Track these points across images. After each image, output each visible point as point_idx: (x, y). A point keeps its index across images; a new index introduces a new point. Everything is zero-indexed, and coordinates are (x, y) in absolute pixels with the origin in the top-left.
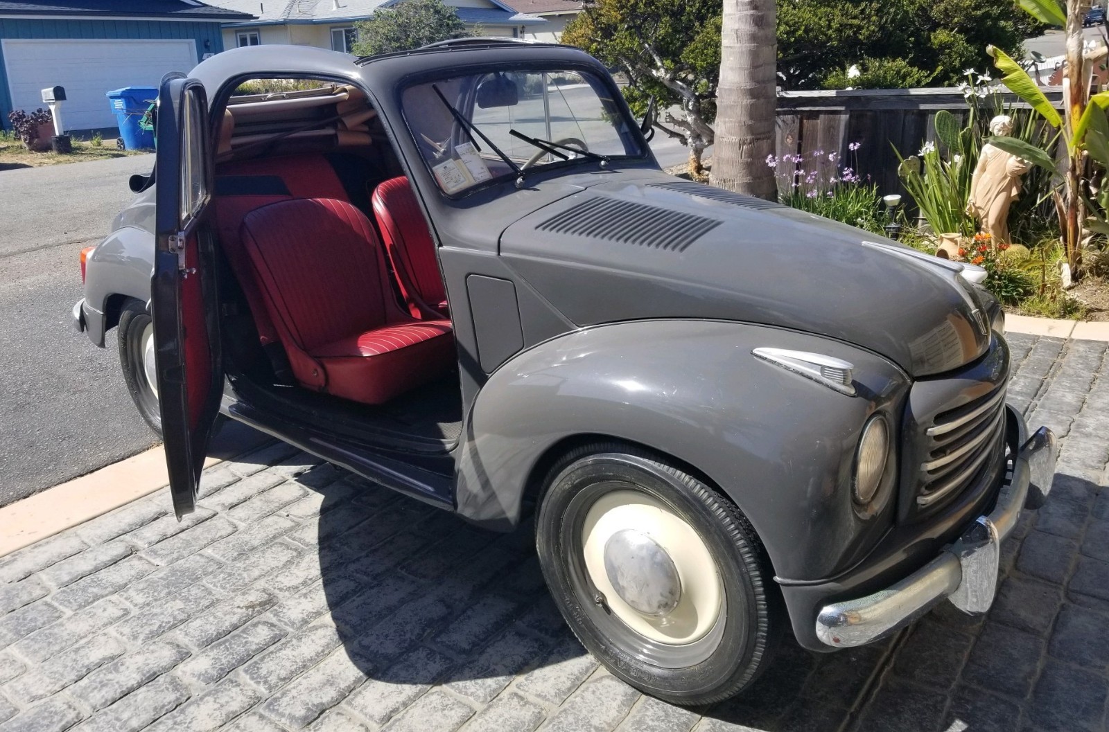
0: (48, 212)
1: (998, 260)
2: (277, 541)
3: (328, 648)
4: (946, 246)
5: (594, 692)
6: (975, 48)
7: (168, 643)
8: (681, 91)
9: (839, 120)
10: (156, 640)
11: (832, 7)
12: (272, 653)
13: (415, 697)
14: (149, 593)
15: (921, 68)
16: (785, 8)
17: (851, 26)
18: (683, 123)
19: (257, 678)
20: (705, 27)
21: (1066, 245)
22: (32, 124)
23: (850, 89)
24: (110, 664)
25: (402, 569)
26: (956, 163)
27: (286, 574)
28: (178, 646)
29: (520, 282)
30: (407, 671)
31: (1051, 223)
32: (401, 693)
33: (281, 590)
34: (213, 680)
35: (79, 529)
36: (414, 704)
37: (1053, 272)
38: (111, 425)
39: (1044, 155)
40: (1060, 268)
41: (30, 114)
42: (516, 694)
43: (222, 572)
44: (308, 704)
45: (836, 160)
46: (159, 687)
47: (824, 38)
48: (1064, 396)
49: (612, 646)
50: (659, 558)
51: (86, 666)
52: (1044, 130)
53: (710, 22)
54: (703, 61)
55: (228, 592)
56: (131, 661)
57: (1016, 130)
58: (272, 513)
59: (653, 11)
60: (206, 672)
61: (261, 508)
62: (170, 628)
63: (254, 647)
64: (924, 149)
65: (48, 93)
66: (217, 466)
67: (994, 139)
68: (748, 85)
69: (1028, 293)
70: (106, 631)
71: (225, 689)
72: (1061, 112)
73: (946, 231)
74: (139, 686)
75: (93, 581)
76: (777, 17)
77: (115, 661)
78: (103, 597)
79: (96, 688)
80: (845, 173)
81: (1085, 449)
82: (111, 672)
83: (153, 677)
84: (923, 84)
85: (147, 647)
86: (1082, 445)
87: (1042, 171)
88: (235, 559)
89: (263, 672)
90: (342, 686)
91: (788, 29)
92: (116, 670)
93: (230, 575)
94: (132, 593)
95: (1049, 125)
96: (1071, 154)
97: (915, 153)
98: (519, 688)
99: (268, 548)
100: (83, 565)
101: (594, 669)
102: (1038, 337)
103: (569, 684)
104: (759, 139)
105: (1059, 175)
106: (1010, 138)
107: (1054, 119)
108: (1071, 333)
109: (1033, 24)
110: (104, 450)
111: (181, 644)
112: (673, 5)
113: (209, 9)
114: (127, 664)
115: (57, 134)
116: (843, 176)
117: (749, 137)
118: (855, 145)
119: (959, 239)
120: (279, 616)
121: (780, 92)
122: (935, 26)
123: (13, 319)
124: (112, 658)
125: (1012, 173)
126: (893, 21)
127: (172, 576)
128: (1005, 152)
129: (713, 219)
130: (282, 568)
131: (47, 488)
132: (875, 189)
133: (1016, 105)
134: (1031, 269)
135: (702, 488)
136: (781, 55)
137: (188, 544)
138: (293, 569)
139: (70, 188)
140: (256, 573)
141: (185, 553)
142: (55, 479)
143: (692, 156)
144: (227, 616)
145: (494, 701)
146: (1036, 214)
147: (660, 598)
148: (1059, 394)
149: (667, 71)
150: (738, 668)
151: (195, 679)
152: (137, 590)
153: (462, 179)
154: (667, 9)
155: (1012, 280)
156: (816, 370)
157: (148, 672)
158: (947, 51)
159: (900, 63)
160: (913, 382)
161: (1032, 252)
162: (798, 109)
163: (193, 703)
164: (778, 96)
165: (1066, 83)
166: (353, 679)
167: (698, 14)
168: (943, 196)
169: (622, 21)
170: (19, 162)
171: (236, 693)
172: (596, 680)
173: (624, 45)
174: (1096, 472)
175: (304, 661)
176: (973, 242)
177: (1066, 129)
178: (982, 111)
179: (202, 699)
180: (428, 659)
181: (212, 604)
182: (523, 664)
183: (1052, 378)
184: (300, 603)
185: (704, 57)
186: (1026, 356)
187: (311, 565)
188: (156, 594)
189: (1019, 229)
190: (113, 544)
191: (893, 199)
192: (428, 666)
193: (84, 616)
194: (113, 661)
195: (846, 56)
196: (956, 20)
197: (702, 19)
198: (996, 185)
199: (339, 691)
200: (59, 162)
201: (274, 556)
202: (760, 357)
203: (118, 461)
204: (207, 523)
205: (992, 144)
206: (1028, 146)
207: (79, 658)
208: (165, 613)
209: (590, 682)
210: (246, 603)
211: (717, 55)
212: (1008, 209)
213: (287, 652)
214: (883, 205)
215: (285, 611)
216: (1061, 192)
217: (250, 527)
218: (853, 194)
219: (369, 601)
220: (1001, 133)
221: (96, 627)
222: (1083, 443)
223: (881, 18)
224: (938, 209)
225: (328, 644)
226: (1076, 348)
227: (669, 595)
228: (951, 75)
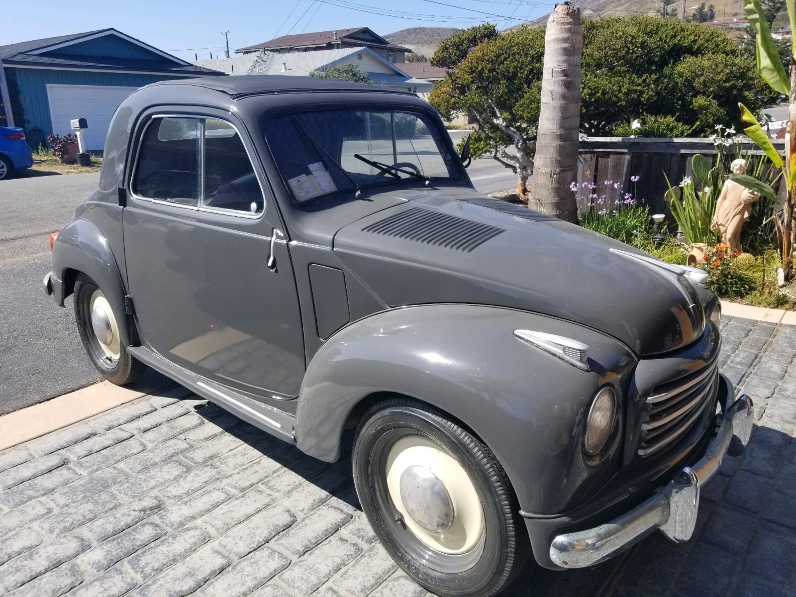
0: (62, 207)
1: (731, 264)
2: (173, 459)
3: (195, 545)
4: (695, 252)
5: (391, 589)
6: (724, 110)
7: (75, 537)
8: (513, 134)
9: (624, 159)
10: (67, 534)
11: (623, 77)
12: (151, 548)
13: (253, 588)
14: (69, 497)
15: (684, 123)
16: (588, 77)
17: (636, 91)
18: (514, 158)
19: (136, 568)
20: (531, 89)
21: (782, 255)
22: (63, 145)
23: (633, 137)
24: (27, 553)
25: (262, 484)
26: (706, 193)
27: (175, 485)
28: (82, 540)
29: (349, 271)
30: (252, 566)
31: (772, 238)
32: (244, 585)
33: (168, 497)
34: (103, 568)
35: (29, 445)
36: (252, 594)
37: (772, 274)
38: (70, 365)
39: (769, 188)
40: (776, 271)
41: (63, 137)
42: (331, 589)
43: (127, 482)
44: (171, 591)
45: (619, 188)
46: (61, 573)
47: (616, 99)
48: (772, 367)
49: (406, 554)
50: (437, 488)
51: (9, 554)
52: (771, 171)
53: (535, 84)
54: (529, 113)
55: (129, 498)
56: (45, 550)
57: (750, 170)
58: (174, 437)
59: (494, 76)
60: (99, 561)
61: (167, 432)
62: (79, 525)
63: (139, 543)
64: (683, 182)
65: (75, 123)
66: (141, 399)
67: (733, 176)
68: (559, 131)
69: (752, 289)
70: (30, 526)
71: (111, 576)
72: (784, 158)
73: (695, 242)
74: (46, 571)
75: (30, 485)
76: (582, 83)
77: (32, 550)
78: (35, 498)
79: (11, 573)
80: (626, 197)
81: (784, 408)
82: (26, 560)
83: (58, 564)
84: (685, 134)
85: (58, 540)
86: (782, 405)
87: (768, 200)
88: (139, 472)
89: (142, 563)
90: (200, 577)
91: (590, 91)
92: (31, 557)
93: (133, 484)
94: (57, 496)
95: (774, 167)
96: (788, 188)
97: (678, 184)
98: (334, 584)
99: (165, 464)
100: (26, 472)
101: (394, 570)
102: (757, 321)
103: (373, 581)
104: (566, 170)
105: (779, 203)
106: (745, 176)
107: (777, 162)
108: (781, 319)
109: (768, 95)
110: (61, 383)
111: (85, 538)
112: (509, 72)
113: (194, 67)
114: (40, 553)
115: (81, 152)
116: (625, 200)
117: (558, 169)
118: (635, 178)
119: (704, 248)
120: (163, 518)
121: (583, 137)
122: (697, 93)
123: (19, 283)
124: (30, 548)
125: (745, 201)
126: (666, 88)
127: (90, 483)
128: (741, 186)
129: (498, 227)
130: (173, 480)
131: (13, 411)
132: (647, 209)
133: (752, 152)
134: (755, 272)
135: (466, 435)
136: (584, 111)
137: (107, 458)
138: (181, 482)
139: (82, 190)
140: (152, 483)
141: (103, 466)
142: (20, 405)
143: (520, 182)
144: (123, 517)
145: (314, 593)
146: (762, 231)
147: (438, 519)
148: (769, 365)
149: (504, 119)
150: (494, 574)
151: (90, 567)
152: (61, 494)
153: (312, 190)
154: (505, 75)
155: (741, 279)
156: (560, 349)
157: (55, 560)
158: (704, 112)
159: (670, 119)
160: (639, 360)
161: (756, 260)
162: (595, 150)
163: (83, 587)
164: (580, 140)
165: (788, 136)
166: (209, 572)
167: (527, 79)
168: (695, 217)
169: (472, 82)
170: (53, 171)
171: (118, 580)
172: (394, 580)
173: (473, 100)
174: (791, 426)
175: (175, 556)
176: (715, 250)
177: (786, 171)
178: (726, 156)
179: (91, 583)
180: (269, 558)
181: (115, 507)
182: (341, 564)
183: (764, 352)
184: (180, 509)
185: (529, 110)
186: (747, 336)
187: (195, 479)
188: (75, 497)
189: (749, 242)
190: (51, 457)
191: (659, 217)
192: (268, 564)
193: (17, 513)
194: (30, 550)
195: (632, 113)
196: (711, 89)
197: (529, 82)
198: (733, 209)
199: (196, 581)
200: (81, 172)
201: (169, 470)
202: (519, 337)
203: (70, 392)
204: (125, 442)
205: (732, 179)
206: (757, 181)
207: (4, 547)
208: (78, 513)
209: (390, 581)
210: (140, 507)
211: (538, 108)
212: (741, 227)
213: (163, 548)
214: (652, 222)
215: (168, 514)
216: (780, 217)
217: (156, 447)
218: (631, 213)
219: (233, 509)
220: (738, 172)
221: (24, 522)
222: (783, 403)
223: (658, 86)
224: (691, 225)
225: (195, 543)
226: (784, 330)
227: (445, 517)
228: (706, 129)
